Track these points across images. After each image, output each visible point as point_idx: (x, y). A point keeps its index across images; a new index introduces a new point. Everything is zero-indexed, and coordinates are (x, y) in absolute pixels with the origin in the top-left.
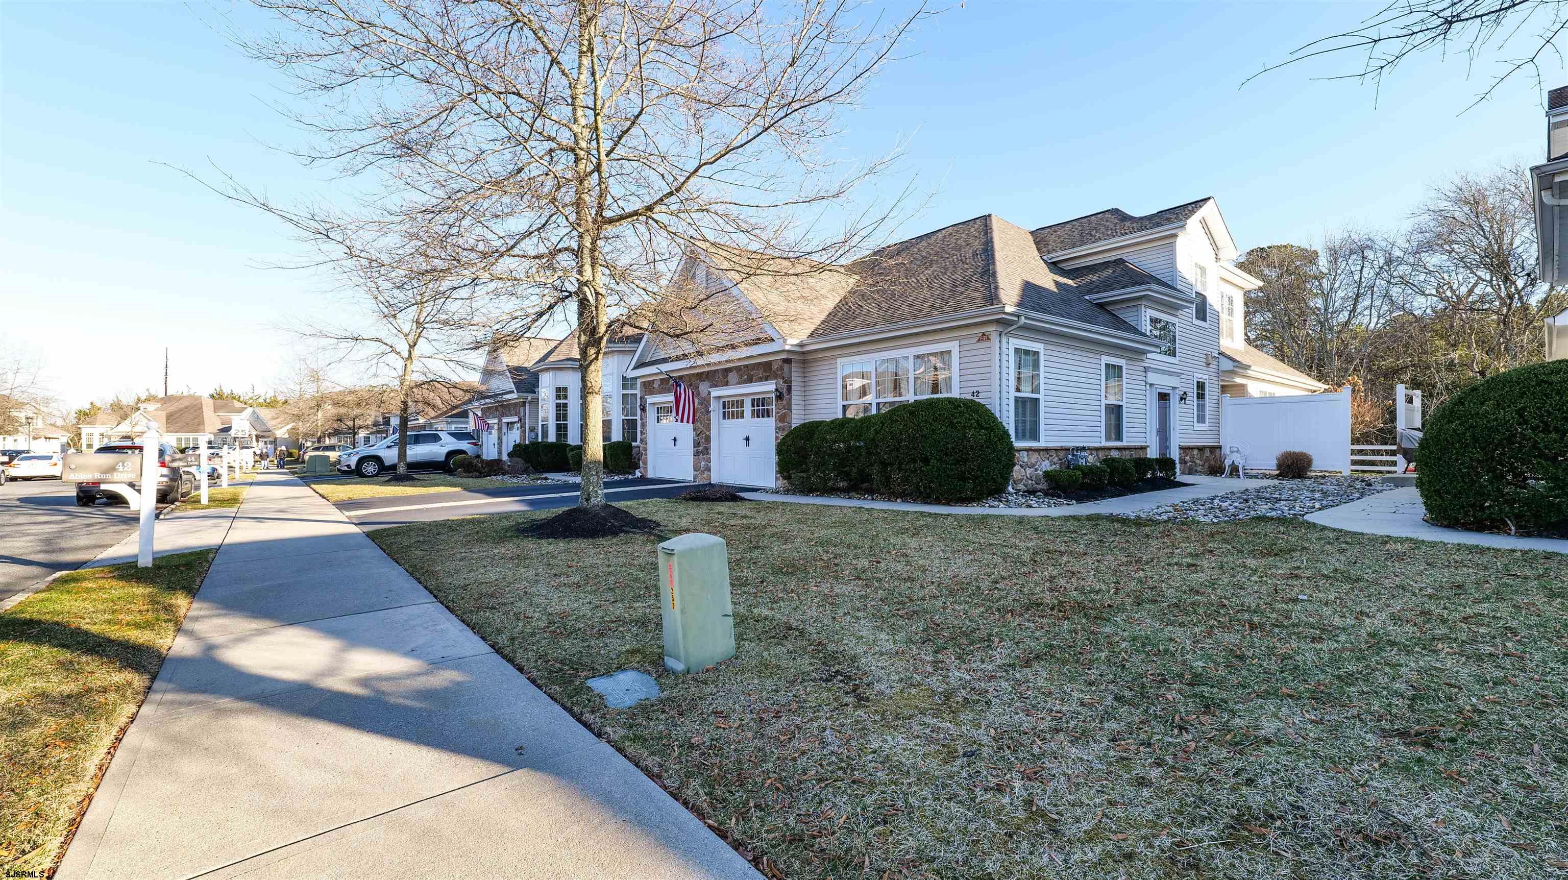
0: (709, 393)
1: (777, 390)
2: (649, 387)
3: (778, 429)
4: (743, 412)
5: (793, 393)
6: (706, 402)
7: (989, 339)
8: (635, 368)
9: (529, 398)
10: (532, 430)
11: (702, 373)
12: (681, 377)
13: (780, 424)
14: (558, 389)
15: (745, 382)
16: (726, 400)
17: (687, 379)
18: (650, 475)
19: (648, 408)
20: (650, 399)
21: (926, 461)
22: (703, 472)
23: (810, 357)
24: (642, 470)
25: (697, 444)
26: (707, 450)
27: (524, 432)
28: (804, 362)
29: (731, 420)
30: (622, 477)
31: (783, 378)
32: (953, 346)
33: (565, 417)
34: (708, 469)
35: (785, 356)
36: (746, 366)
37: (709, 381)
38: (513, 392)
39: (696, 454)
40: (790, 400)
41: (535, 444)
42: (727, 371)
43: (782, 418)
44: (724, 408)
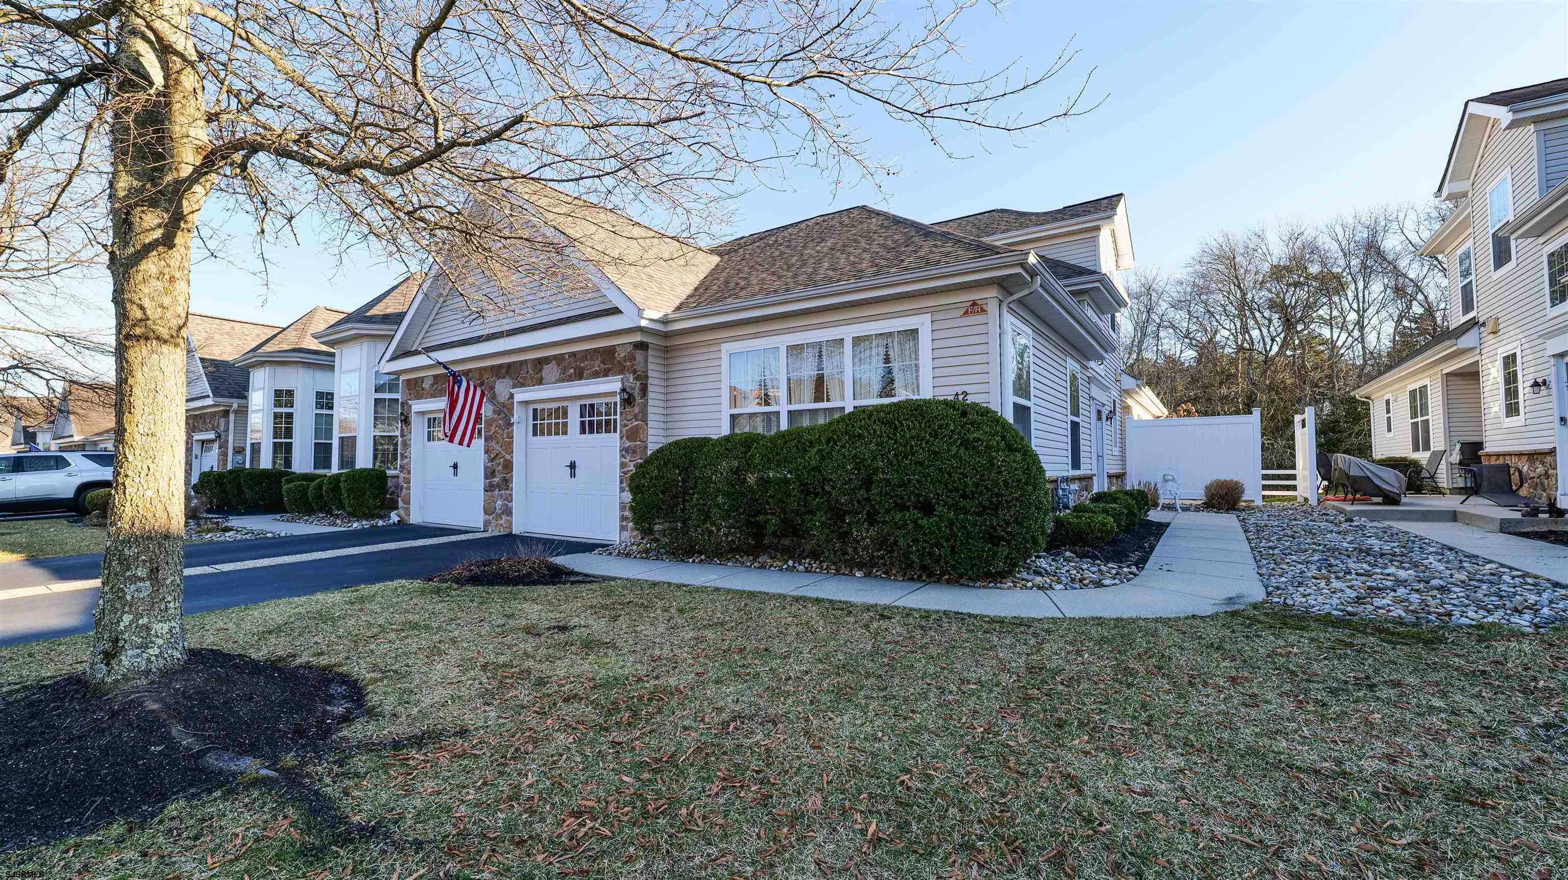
0: (512, 396)
1: (623, 390)
2: (415, 388)
3: (624, 451)
4: (565, 425)
5: (651, 395)
6: (505, 411)
7: (983, 311)
8: (393, 359)
9: (235, 406)
10: (239, 451)
11: (500, 367)
12: (466, 373)
13: (628, 444)
14: (278, 393)
15: (570, 379)
16: (539, 407)
17: (477, 375)
18: (415, 518)
19: (413, 418)
20: (417, 406)
21: (927, 509)
22: (499, 517)
23: (676, 341)
24: (402, 512)
25: (489, 473)
26: (506, 483)
27: (224, 454)
28: (666, 350)
29: (546, 438)
30: (366, 524)
31: (635, 372)
32: (923, 323)
33: (289, 433)
34: (508, 512)
35: (638, 338)
36: (573, 355)
37: (512, 379)
38: (208, 396)
39: (489, 488)
40: (645, 405)
41: (237, 472)
42: (540, 363)
43: (632, 434)
44: (535, 419)
